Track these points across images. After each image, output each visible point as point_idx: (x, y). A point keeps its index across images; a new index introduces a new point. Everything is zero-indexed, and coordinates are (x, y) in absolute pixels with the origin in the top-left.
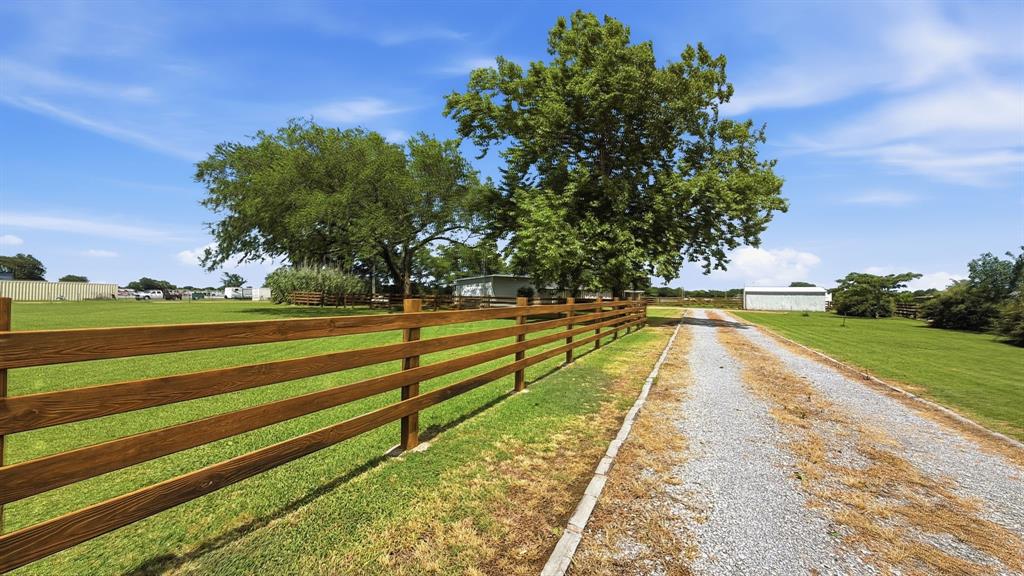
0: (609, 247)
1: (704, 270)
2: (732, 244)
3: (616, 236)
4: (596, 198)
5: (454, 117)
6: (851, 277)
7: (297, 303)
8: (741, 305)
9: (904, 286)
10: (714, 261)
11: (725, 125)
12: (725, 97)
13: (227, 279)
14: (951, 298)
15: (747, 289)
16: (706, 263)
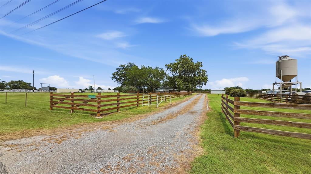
8: (210, 93)
15: (212, 90)
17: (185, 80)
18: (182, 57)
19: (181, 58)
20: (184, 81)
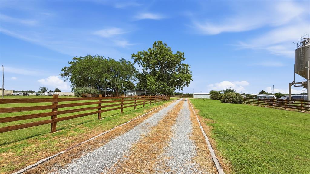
2: (184, 86)
3: (164, 84)
5: (133, 58)
8: (193, 97)
10: (181, 89)
11: (184, 64)
13: (42, 89)
15: (194, 93)
17: (160, 78)
18: (157, 45)
19: (155, 45)
20: (158, 79)
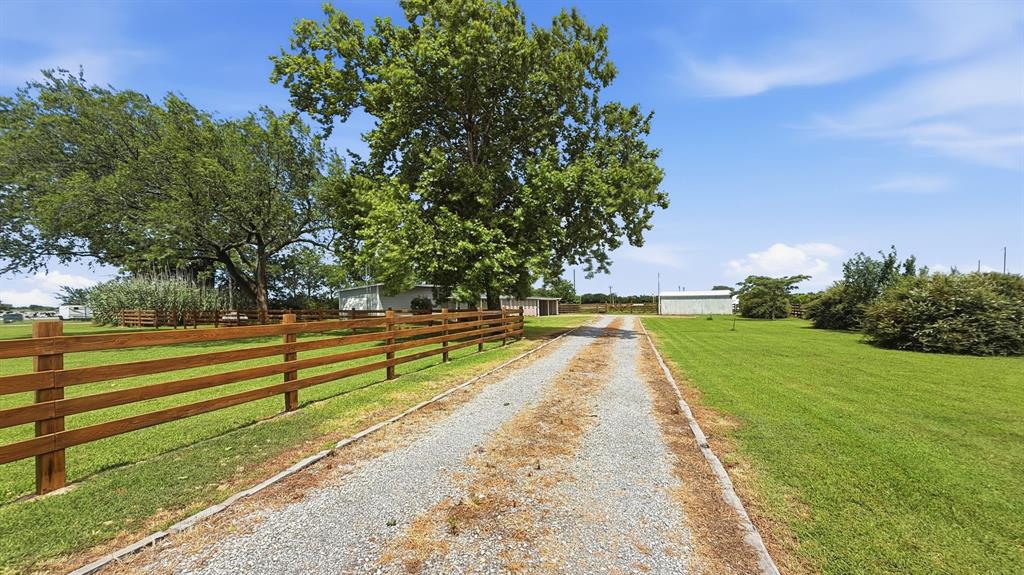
0: (471, 247)
1: (587, 273)
2: (614, 244)
3: (479, 235)
4: (458, 190)
5: (286, 86)
6: (750, 280)
7: (126, 324)
8: (656, 310)
9: (797, 287)
10: (596, 264)
11: (611, 109)
12: (607, 77)
13: (67, 294)
14: (830, 299)
16: (586, 265)
